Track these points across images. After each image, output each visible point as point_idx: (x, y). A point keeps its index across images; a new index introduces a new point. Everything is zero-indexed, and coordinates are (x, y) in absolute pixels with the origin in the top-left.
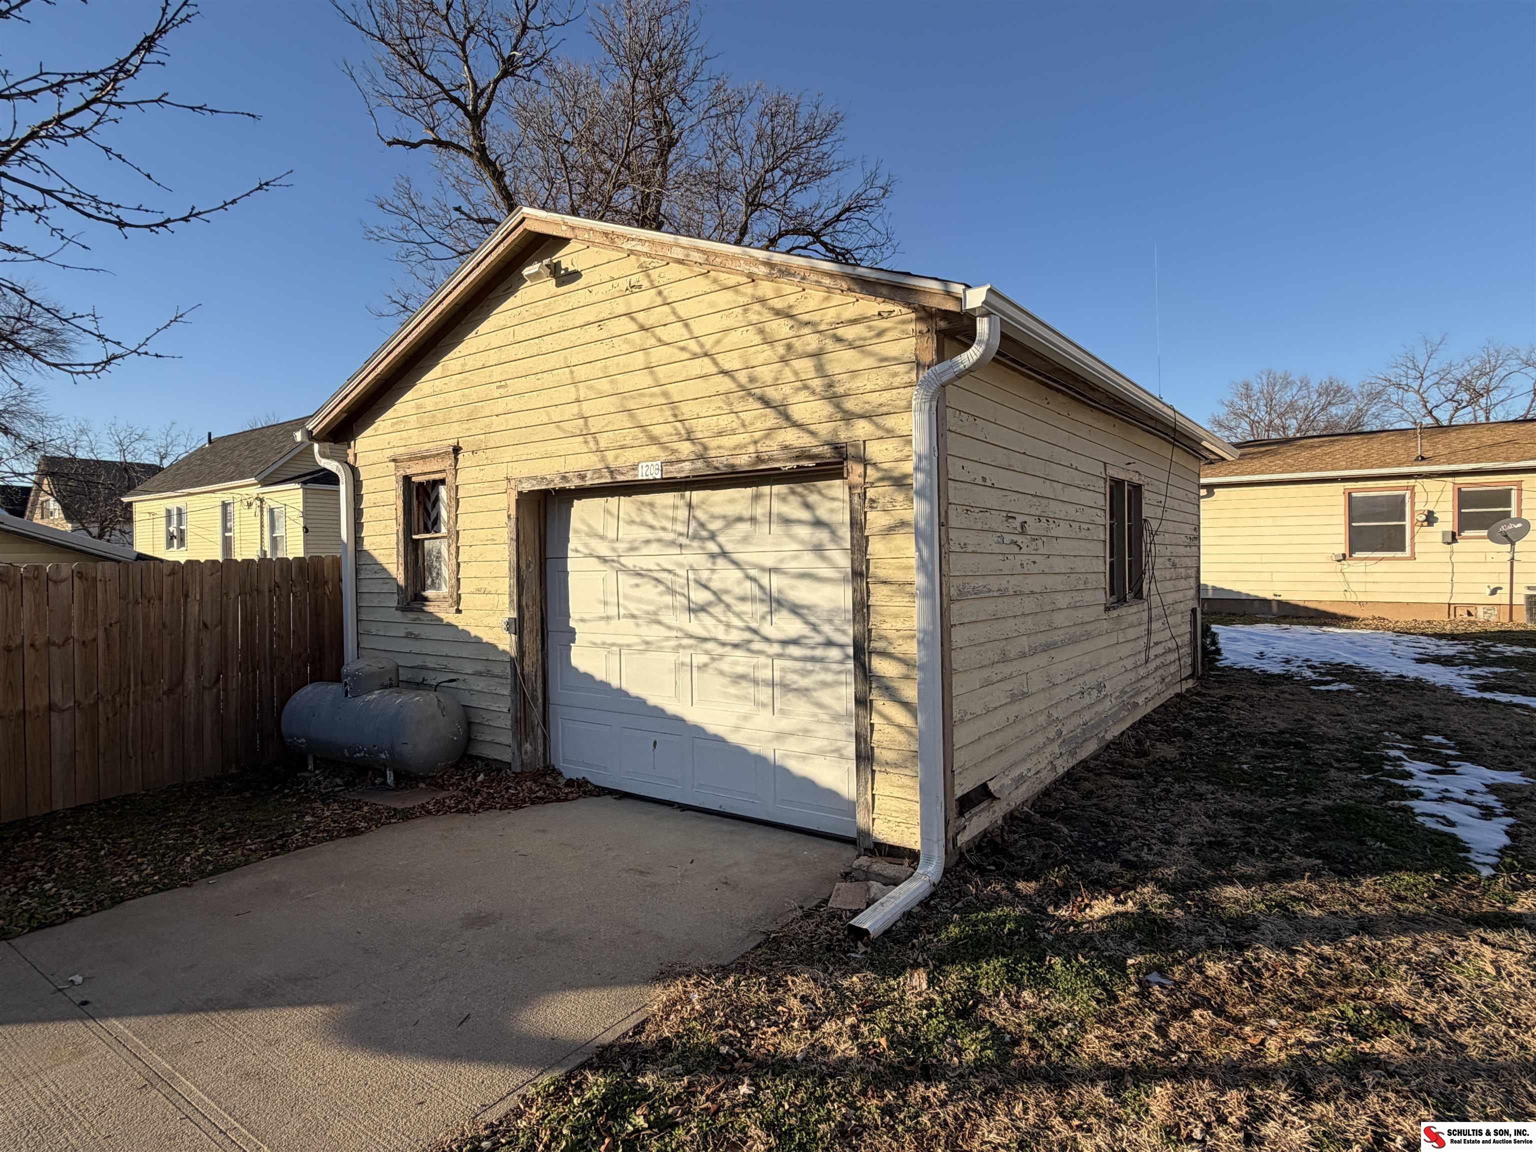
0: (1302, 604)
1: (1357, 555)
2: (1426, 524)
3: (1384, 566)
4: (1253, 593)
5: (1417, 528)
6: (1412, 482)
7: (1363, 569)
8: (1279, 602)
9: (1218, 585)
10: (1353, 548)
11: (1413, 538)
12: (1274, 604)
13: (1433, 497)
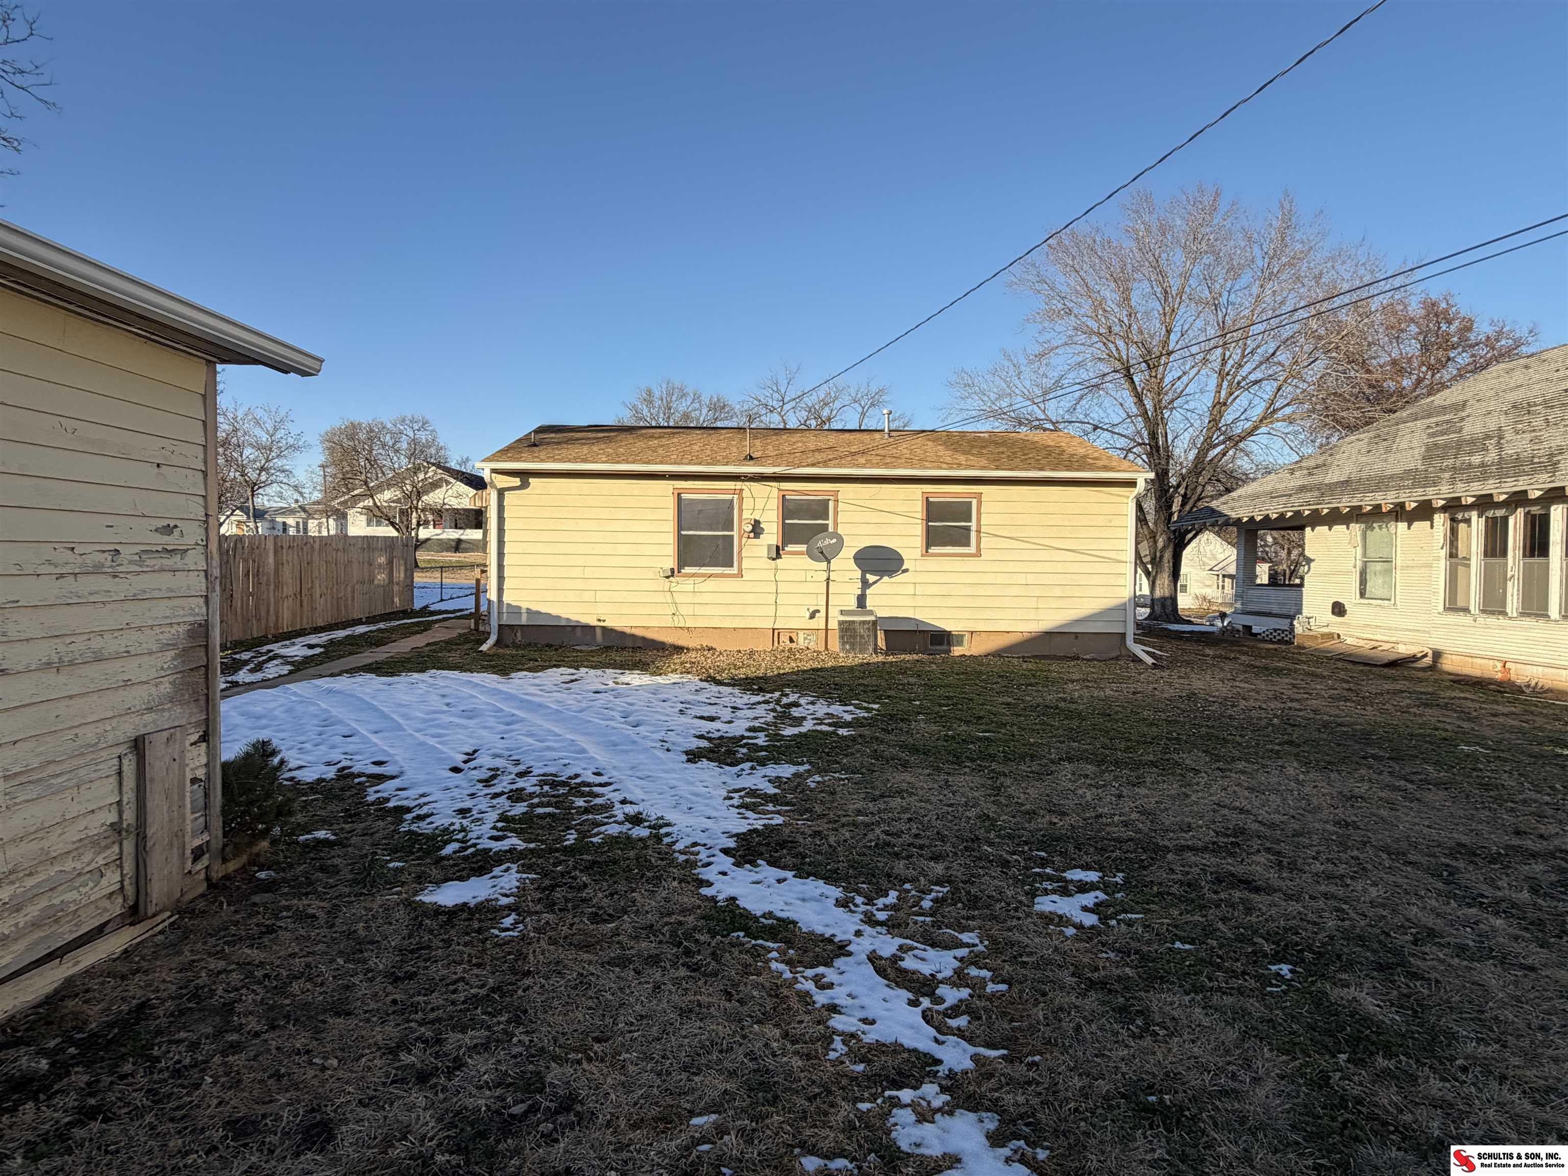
0: (628, 631)
1: (687, 570)
2: (752, 535)
3: (711, 585)
4: (574, 618)
5: (744, 540)
6: (738, 485)
7: (690, 588)
8: (603, 628)
9: (535, 607)
10: (682, 563)
11: (740, 552)
12: (599, 632)
13: (760, 504)
